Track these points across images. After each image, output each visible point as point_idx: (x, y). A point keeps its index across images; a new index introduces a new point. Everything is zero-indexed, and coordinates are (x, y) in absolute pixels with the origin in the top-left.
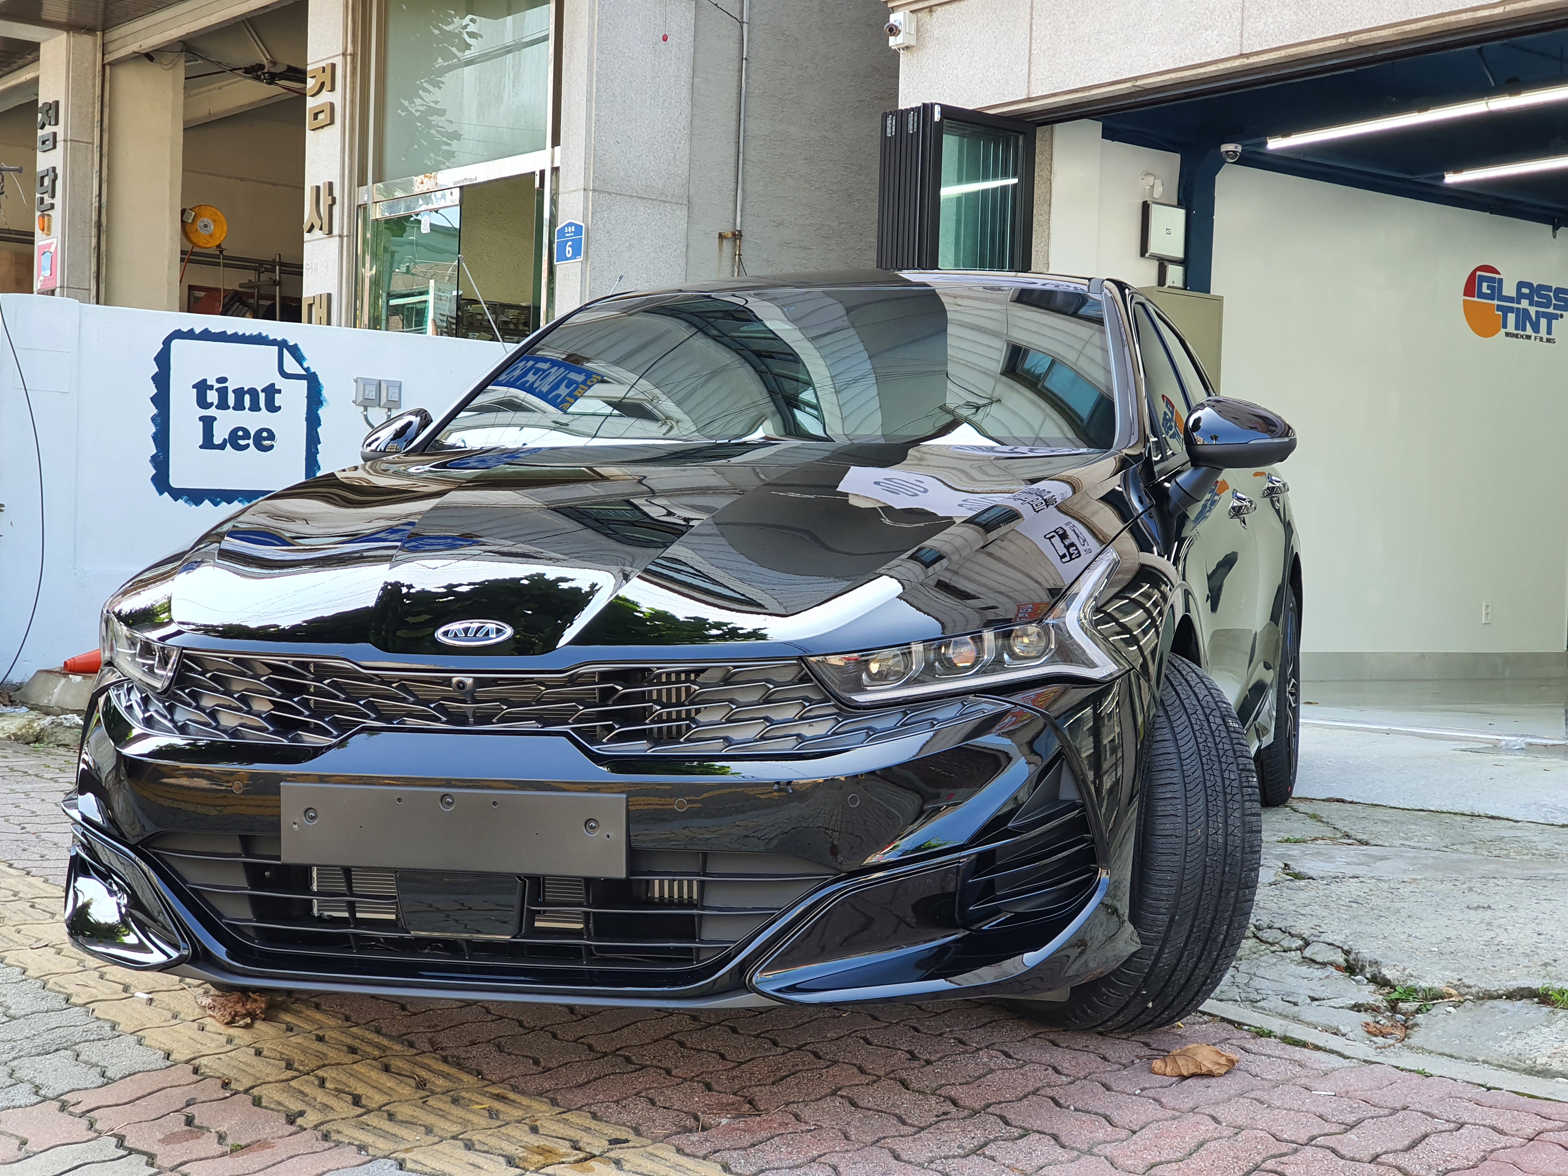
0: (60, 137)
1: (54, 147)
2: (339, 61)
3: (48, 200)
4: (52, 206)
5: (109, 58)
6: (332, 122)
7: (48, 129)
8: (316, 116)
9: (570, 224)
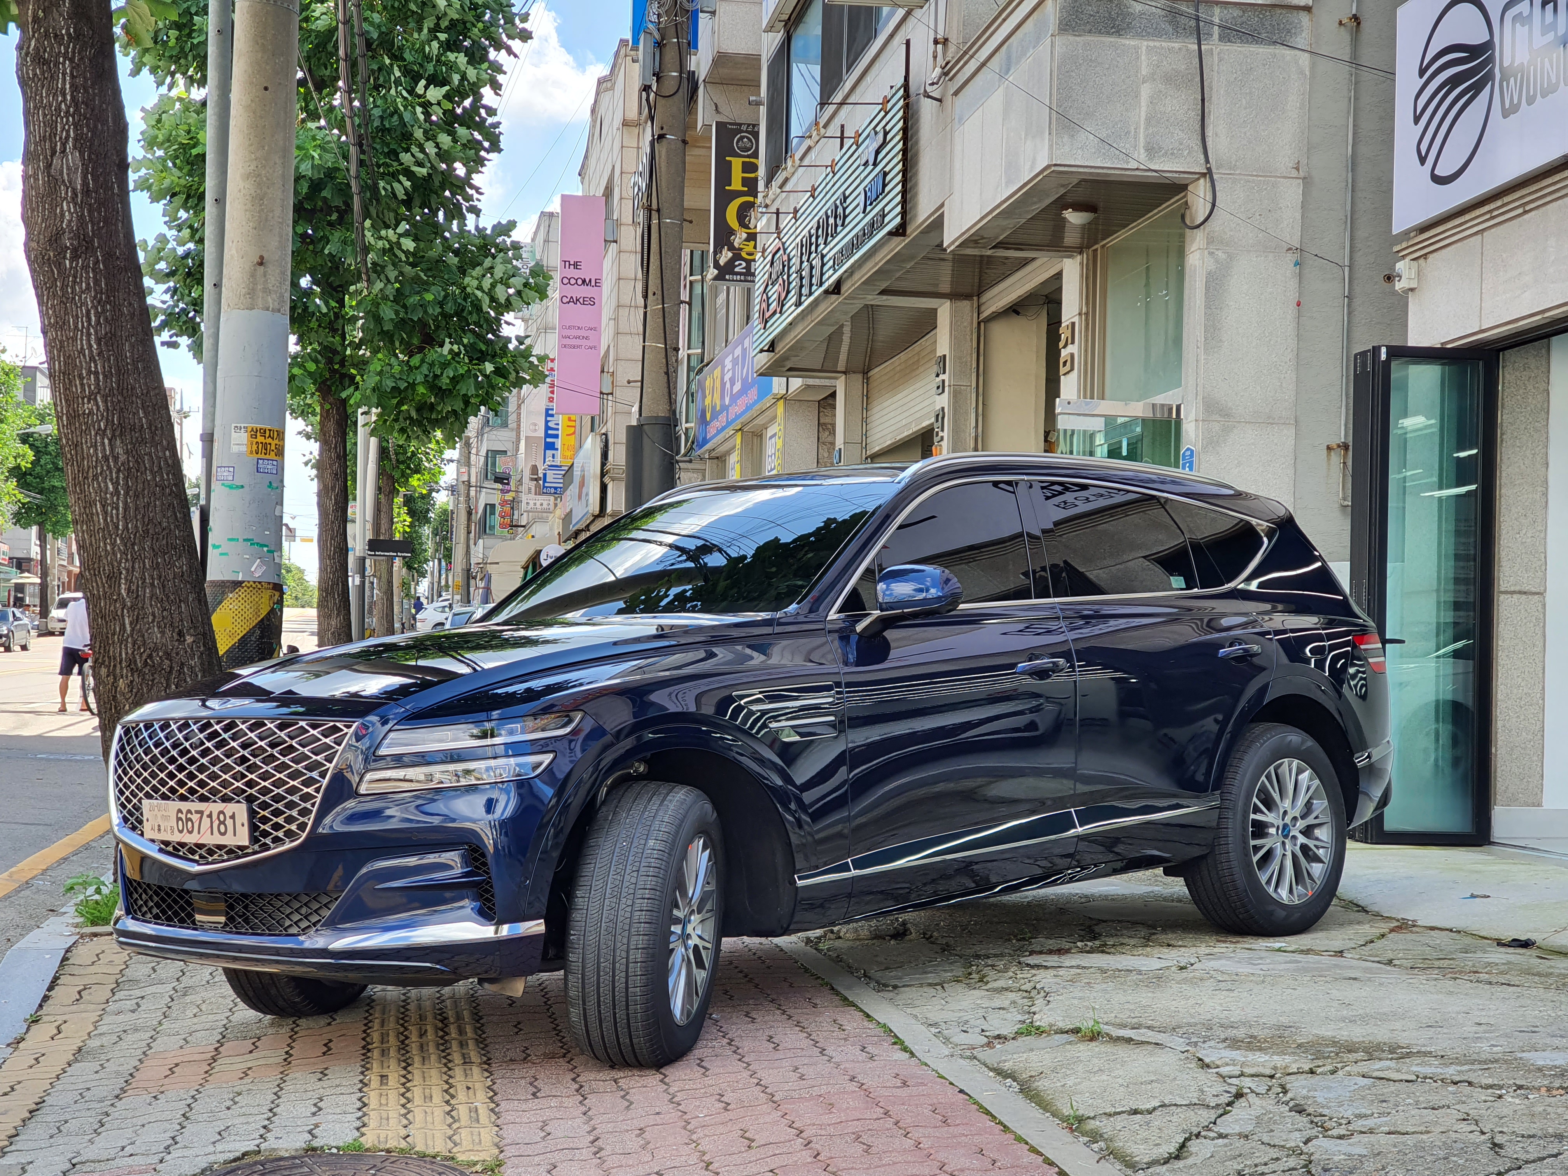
0: (947, 384)
1: (943, 391)
2: (1076, 320)
3: (941, 434)
4: (942, 438)
5: (982, 316)
6: (1072, 369)
7: (942, 377)
8: (1065, 363)
9: (1188, 449)
